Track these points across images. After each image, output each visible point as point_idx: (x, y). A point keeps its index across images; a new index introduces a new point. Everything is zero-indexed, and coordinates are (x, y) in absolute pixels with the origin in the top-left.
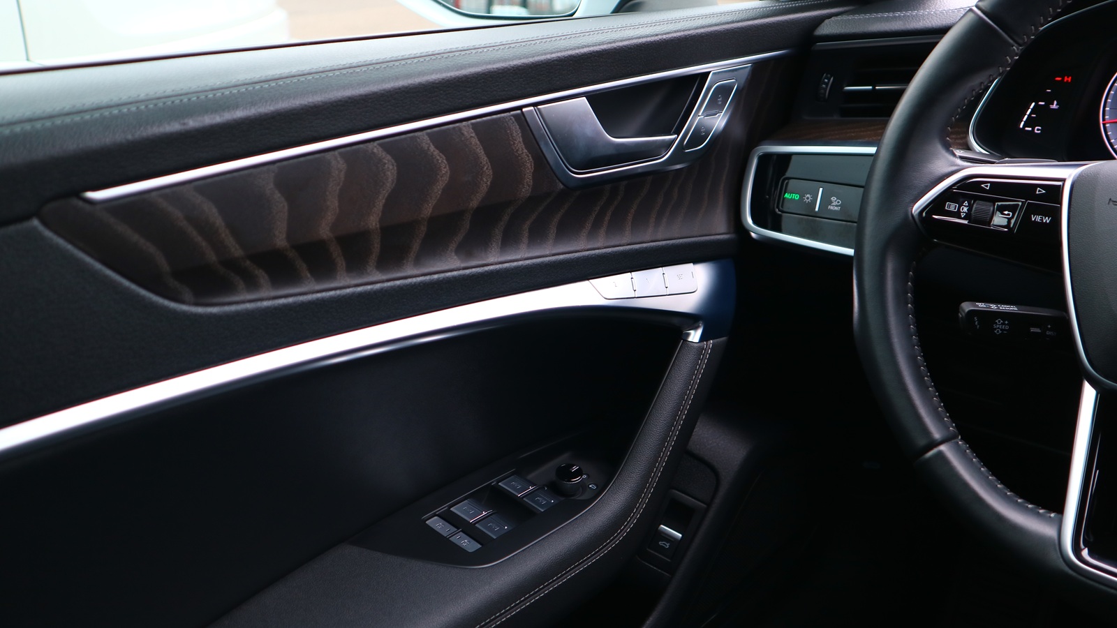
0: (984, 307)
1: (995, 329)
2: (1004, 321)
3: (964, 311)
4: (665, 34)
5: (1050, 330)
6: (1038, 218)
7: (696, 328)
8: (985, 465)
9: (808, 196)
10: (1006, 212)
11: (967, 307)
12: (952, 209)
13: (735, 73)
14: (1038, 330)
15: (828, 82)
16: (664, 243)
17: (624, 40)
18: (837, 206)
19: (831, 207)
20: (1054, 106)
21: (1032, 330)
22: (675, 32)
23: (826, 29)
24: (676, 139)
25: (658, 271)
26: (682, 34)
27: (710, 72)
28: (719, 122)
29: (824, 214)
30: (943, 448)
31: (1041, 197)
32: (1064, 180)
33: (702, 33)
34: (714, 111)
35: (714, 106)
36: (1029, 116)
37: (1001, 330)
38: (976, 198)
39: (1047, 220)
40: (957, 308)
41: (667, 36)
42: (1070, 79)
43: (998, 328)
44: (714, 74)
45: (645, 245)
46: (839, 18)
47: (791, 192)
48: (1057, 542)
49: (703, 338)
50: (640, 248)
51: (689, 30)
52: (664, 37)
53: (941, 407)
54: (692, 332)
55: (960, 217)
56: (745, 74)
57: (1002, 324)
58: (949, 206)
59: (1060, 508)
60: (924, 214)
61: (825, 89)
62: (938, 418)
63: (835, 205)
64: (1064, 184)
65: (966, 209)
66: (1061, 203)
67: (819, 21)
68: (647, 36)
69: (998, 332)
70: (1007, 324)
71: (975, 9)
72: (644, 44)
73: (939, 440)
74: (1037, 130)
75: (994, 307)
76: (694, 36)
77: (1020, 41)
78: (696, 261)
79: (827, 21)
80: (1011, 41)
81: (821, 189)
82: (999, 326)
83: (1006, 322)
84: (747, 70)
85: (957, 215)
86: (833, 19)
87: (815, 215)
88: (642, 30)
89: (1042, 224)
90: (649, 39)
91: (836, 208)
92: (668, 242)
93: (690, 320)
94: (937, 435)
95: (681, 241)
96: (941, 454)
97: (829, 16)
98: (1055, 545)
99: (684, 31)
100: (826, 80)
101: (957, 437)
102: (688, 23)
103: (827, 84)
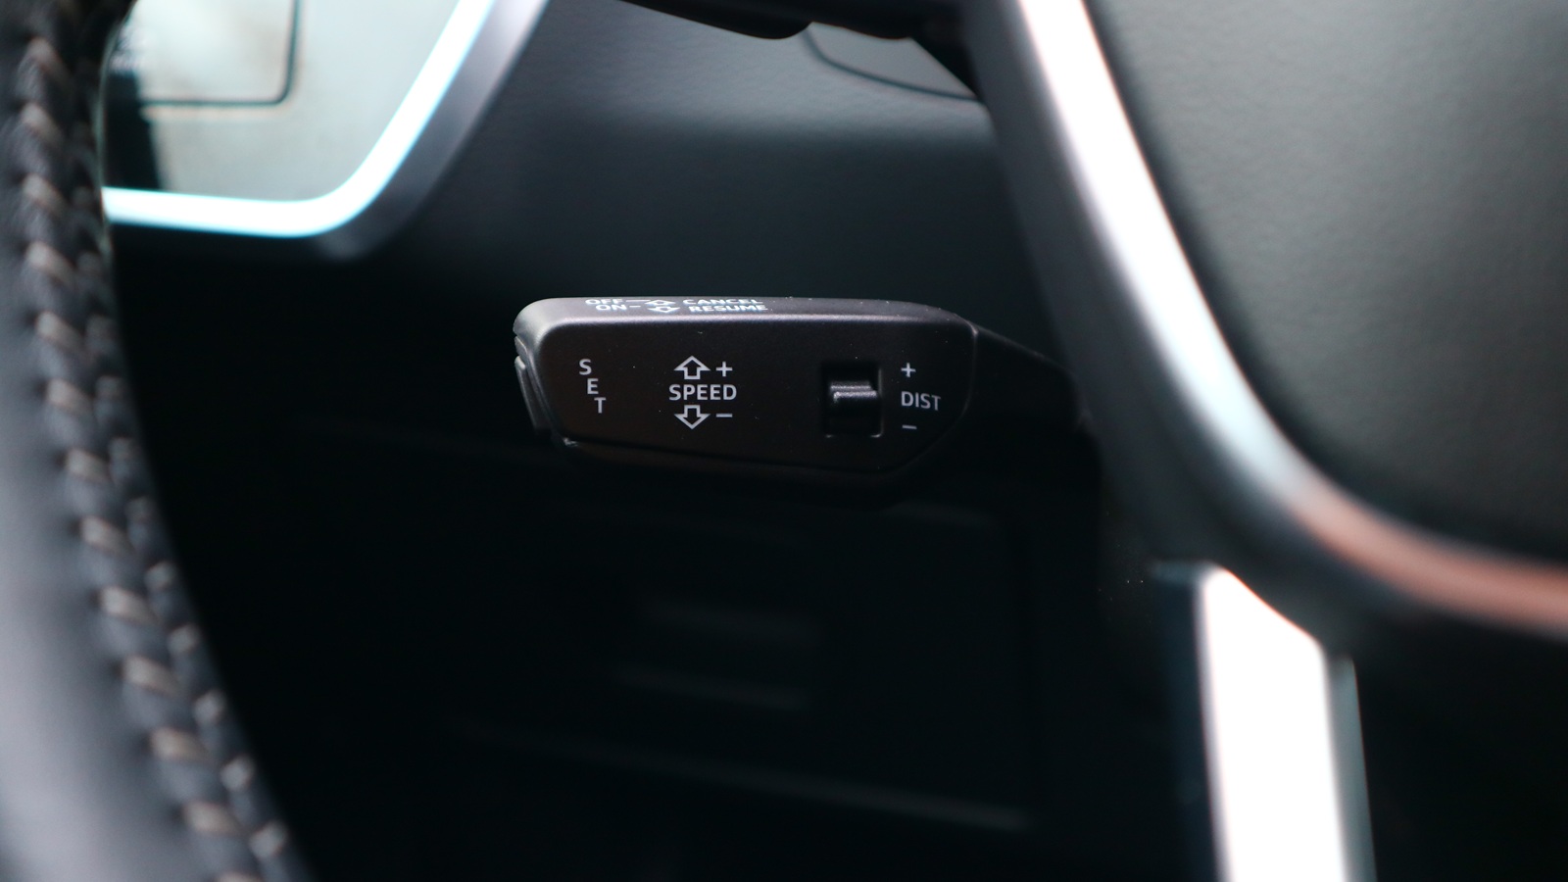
0: (620, 313)
1: (679, 406)
2: (714, 364)
3: (531, 339)
5: (914, 385)
11: (541, 318)
14: (864, 392)
21: (840, 392)
37: (707, 406)
43: (693, 399)
57: (707, 378)
69: (692, 417)
70: (730, 378)
82: (695, 390)
83: (724, 369)
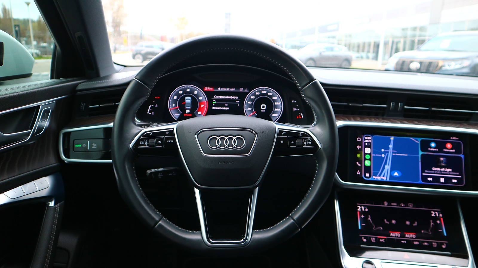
0: (154, 171)
3: (148, 173)
4: (21, 92)
5: (174, 173)
6: (169, 141)
7: (51, 201)
8: (174, 223)
9: (84, 145)
10: (159, 141)
12: (142, 143)
13: (50, 105)
14: (171, 174)
15: (83, 105)
16: (32, 171)
17: (4, 95)
18: (95, 146)
19: (93, 147)
20: (156, 106)
22: (25, 91)
23: (80, 87)
24: (31, 131)
25: (32, 183)
26: (28, 91)
27: (40, 105)
28: (46, 124)
29: (91, 150)
30: (160, 222)
31: (168, 135)
32: (173, 128)
33: (36, 91)
34: (44, 119)
35: (44, 117)
36: (150, 110)
38: (149, 139)
39: (172, 141)
40: (146, 173)
41: (22, 93)
42: (159, 98)
44: (42, 105)
45: (25, 174)
46: (83, 83)
47: (77, 144)
48: (202, 240)
49: (55, 204)
50: (23, 175)
51: (30, 90)
52: (21, 93)
53: (155, 209)
54: (50, 203)
55: (146, 146)
56: (53, 105)
58: (141, 143)
59: (200, 229)
60: (134, 147)
61: (83, 108)
62: (155, 213)
63: (94, 146)
64: (174, 130)
65: (147, 143)
66: (175, 136)
67: (77, 84)
68: (13, 93)
69: (160, 177)
71: (134, 79)
72: (12, 96)
73: (158, 220)
74: (153, 113)
75: (157, 170)
76: (33, 92)
77: (151, 88)
78: (46, 176)
79: (79, 85)
80: (148, 88)
81: (88, 142)
82: (160, 175)
83: (162, 174)
84: (54, 103)
85: (145, 145)
86: (81, 84)
87: (88, 151)
88: (10, 91)
89: (171, 143)
90: (14, 94)
91: (95, 147)
92: (34, 171)
93: (48, 198)
94: (157, 219)
95: (39, 169)
96: (160, 225)
97: (80, 83)
98: (202, 241)
99: (28, 90)
100: (82, 105)
101: (162, 217)
102: (29, 87)
103: (83, 106)
